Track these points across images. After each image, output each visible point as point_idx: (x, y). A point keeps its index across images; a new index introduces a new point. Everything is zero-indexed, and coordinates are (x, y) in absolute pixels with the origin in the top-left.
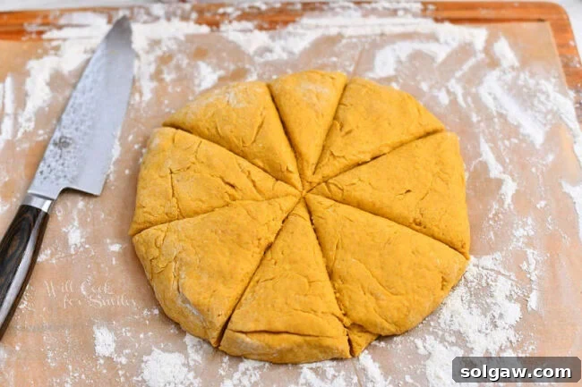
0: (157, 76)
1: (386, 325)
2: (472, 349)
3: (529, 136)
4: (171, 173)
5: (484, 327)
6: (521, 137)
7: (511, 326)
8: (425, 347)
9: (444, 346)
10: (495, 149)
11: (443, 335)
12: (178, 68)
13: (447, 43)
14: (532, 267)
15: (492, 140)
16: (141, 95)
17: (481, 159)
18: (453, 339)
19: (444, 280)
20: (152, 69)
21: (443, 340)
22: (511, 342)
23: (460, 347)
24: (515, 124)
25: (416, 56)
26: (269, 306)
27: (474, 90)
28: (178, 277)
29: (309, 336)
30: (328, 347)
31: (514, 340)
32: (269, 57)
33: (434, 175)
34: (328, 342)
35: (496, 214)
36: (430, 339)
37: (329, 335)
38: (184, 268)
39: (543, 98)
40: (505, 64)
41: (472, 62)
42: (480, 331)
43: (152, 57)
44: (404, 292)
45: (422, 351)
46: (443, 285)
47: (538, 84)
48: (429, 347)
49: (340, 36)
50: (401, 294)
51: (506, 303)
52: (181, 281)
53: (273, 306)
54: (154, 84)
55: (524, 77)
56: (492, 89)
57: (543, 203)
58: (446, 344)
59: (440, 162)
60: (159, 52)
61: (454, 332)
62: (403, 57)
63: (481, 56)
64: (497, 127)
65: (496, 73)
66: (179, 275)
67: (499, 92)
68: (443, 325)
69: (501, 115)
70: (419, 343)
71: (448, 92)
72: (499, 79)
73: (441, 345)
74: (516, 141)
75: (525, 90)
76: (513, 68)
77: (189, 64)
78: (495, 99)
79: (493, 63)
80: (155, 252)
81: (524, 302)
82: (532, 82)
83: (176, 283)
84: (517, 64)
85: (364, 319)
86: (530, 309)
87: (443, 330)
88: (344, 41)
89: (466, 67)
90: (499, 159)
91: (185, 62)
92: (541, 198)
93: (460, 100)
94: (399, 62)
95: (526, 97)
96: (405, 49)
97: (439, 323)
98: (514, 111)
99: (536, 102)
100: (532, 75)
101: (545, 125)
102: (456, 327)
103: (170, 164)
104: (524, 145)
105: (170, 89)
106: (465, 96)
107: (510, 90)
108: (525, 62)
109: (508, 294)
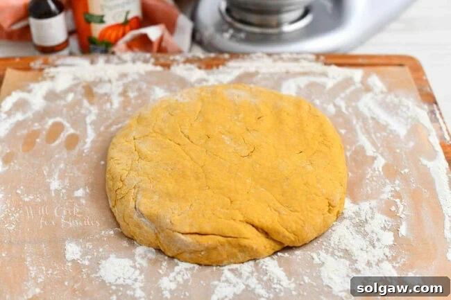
0: (124, 93)
1: (287, 234)
2: (357, 260)
3: (395, 131)
4: (134, 139)
5: (365, 246)
6: (388, 131)
7: (386, 246)
8: (319, 259)
9: (334, 258)
10: (370, 138)
11: (333, 251)
12: (139, 89)
13: (334, 78)
14: (401, 209)
15: (367, 132)
16: (111, 104)
17: (359, 144)
18: (341, 254)
19: (330, 205)
20: (121, 89)
21: (333, 254)
22: (387, 256)
23: (346, 258)
24: (385, 124)
25: (311, 85)
26: (200, 215)
27: (353, 104)
28: (135, 199)
29: (231, 237)
30: (245, 246)
31: (389, 255)
32: (205, 84)
33: (319, 143)
34: (245, 242)
35: (372, 177)
36: (323, 253)
37: (245, 236)
38: (140, 192)
39: (404, 109)
40: (377, 90)
41: (352, 88)
42: (362, 249)
43: (121, 83)
44: (299, 210)
45: (317, 260)
46: (330, 209)
47: (400, 101)
48: (322, 259)
49: (257, 73)
50: (298, 212)
51: (382, 232)
52: (138, 201)
53: (204, 216)
54: (122, 99)
55: (390, 98)
56: (367, 104)
57: (407, 170)
58: (336, 257)
59: (324, 135)
60: (125, 81)
61: (342, 250)
62: (302, 86)
63: (359, 85)
64: (371, 126)
65: (369, 95)
66: (136, 197)
67: (372, 105)
68: (333, 245)
69: (373, 119)
70: (315, 256)
71: (335, 105)
72: (373, 98)
73: (332, 258)
74: (385, 134)
75: (391, 105)
76: (382, 92)
77: (148, 88)
78: (369, 109)
79: (368, 89)
80: (120, 184)
81: (396, 231)
82: (396, 100)
83: (134, 203)
84: (385, 89)
85: (270, 227)
86: (400, 236)
87: (333, 248)
88: (260, 76)
89: (348, 91)
90: (374, 144)
91: (144, 86)
92: (406, 168)
93: (344, 110)
94: (299, 88)
95: (392, 109)
96: (303, 81)
97: (330, 244)
98: (383, 117)
99: (399, 111)
100: (397, 96)
101: (406, 125)
102: (343, 247)
103: (134, 134)
104: (391, 136)
105: (133, 101)
106: (347, 108)
107: (380, 104)
108: (390, 89)
109: (383, 226)
